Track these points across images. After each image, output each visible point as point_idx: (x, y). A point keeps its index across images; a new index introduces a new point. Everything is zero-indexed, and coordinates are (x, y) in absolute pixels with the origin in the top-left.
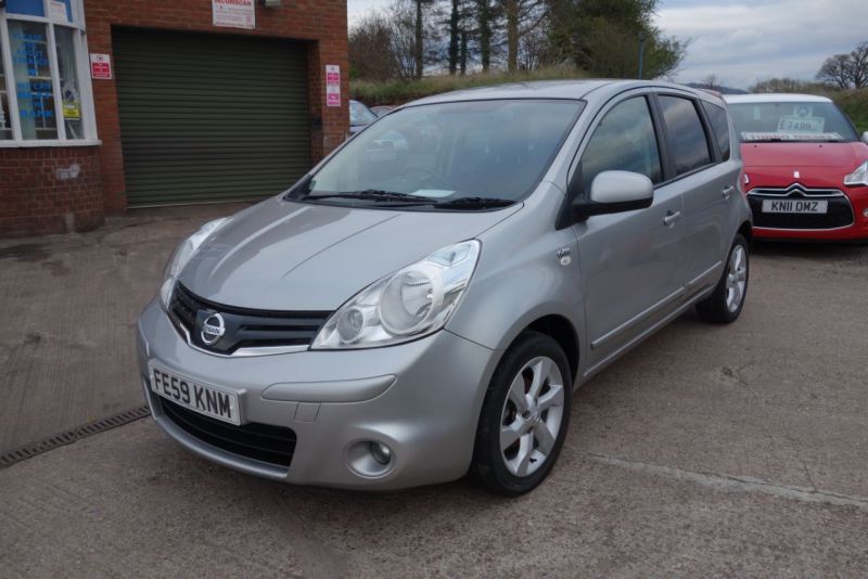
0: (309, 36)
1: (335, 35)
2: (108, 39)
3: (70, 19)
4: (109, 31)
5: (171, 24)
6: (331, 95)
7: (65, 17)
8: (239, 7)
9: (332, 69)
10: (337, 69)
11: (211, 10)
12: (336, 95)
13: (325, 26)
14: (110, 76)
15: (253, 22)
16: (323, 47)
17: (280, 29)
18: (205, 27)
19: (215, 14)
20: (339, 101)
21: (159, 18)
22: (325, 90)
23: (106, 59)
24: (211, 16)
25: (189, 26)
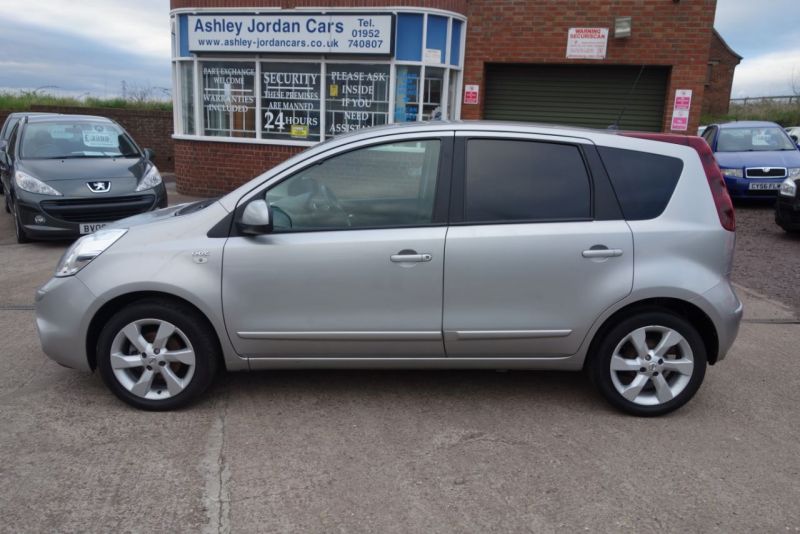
0: (662, 62)
1: (692, 59)
2: (480, 74)
3: (443, 61)
4: (482, 67)
5: (530, 60)
6: (676, 119)
7: (439, 60)
8: (593, 40)
9: (683, 94)
10: (688, 93)
11: (566, 45)
12: (683, 120)
13: (682, 52)
14: (476, 101)
15: (604, 53)
16: (676, 72)
17: (630, 57)
18: (559, 60)
19: (569, 48)
20: (686, 125)
21: (521, 54)
22: (671, 113)
23: (476, 88)
24: (565, 50)
25: (545, 60)
